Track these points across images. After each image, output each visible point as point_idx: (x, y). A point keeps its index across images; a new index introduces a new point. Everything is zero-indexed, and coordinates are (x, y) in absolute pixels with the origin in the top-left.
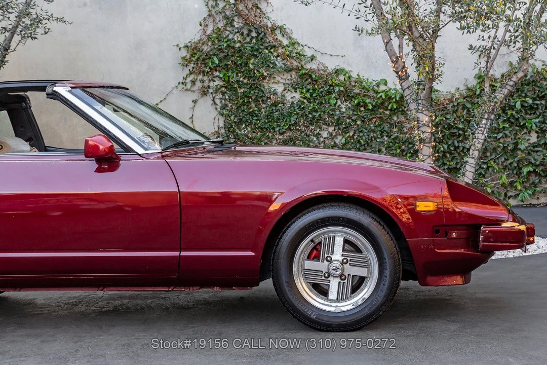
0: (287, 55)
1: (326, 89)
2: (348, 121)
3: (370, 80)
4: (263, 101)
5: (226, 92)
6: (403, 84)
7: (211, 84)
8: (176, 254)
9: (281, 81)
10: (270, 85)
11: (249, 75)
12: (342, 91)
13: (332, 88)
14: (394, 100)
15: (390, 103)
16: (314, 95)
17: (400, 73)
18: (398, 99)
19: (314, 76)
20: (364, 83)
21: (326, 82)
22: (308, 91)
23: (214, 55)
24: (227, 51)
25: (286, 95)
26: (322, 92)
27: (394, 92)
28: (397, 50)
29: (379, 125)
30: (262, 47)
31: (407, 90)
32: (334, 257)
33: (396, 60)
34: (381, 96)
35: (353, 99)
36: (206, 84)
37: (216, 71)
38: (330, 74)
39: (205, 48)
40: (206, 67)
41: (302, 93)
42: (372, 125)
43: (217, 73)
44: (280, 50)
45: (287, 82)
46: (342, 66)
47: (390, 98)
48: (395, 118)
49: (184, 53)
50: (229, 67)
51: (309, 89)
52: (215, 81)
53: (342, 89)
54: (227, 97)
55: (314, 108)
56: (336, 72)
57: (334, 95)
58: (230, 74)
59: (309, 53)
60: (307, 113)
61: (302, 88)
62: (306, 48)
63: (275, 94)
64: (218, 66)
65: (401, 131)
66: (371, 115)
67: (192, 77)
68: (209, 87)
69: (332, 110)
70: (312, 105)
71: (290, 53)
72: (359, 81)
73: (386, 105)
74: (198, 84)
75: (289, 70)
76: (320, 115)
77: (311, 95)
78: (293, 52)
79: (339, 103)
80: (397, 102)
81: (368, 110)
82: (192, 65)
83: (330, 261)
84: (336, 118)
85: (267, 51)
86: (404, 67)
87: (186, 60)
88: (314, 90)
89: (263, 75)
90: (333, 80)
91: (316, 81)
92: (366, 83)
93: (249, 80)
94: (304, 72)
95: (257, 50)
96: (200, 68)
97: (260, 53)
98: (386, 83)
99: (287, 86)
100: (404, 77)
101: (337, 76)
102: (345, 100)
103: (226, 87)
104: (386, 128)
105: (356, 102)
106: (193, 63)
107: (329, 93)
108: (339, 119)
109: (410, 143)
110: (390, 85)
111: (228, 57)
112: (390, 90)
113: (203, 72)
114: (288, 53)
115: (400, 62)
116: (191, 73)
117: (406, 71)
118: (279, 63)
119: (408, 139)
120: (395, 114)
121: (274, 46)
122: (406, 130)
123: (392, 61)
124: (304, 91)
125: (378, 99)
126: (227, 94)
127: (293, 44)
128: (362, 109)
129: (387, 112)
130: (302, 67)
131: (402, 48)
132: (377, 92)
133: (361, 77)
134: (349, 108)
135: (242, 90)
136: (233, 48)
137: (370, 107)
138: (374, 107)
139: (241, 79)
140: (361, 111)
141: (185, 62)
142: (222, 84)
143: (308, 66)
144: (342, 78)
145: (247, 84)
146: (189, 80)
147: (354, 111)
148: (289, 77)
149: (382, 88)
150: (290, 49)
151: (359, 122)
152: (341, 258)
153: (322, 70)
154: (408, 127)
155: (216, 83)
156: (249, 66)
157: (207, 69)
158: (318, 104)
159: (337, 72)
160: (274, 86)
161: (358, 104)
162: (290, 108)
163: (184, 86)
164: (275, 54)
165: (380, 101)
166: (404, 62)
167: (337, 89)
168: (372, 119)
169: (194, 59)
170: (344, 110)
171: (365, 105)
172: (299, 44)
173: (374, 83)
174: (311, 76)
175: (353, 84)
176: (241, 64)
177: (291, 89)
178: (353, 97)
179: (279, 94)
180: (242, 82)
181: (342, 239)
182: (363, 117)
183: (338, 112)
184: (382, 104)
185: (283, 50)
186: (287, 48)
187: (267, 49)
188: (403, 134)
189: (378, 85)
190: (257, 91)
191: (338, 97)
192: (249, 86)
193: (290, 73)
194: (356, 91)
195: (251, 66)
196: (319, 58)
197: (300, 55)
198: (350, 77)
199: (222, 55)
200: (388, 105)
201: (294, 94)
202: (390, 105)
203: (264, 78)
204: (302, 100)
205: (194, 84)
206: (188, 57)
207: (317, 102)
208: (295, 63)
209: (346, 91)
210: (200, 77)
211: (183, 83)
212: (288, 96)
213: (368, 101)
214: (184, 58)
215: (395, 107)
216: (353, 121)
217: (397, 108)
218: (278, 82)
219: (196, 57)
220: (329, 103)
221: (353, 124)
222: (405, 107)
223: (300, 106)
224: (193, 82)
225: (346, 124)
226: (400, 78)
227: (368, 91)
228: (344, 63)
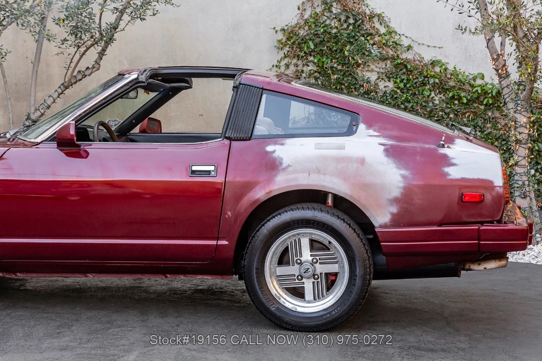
0: (384, 44)
1: (421, 80)
2: (441, 113)
3: (467, 74)
4: (355, 88)
5: (319, 78)
6: (502, 83)
7: (305, 69)
9: (375, 69)
10: (364, 73)
11: (344, 61)
12: (437, 83)
13: (426, 79)
14: (490, 95)
15: (486, 98)
16: (408, 86)
17: (500, 71)
18: (494, 94)
19: (409, 67)
20: (460, 77)
21: (421, 73)
22: (402, 81)
23: (310, 40)
24: (323, 36)
25: (380, 84)
26: (416, 83)
27: (490, 87)
28: (498, 48)
29: (473, 120)
30: (358, 34)
31: (506, 89)
33: (497, 58)
34: (477, 91)
35: (448, 92)
36: (300, 68)
37: (311, 55)
38: (426, 65)
39: (302, 33)
40: (301, 51)
41: (395, 82)
42: (465, 120)
43: (312, 58)
44: (377, 39)
45: (382, 70)
46: (438, 58)
47: (486, 93)
48: (490, 114)
49: (280, 36)
50: (324, 52)
51: (403, 79)
52: (309, 66)
53: (437, 81)
54: (320, 83)
55: (407, 98)
56: (432, 64)
57: (428, 87)
58: (324, 59)
59: (405, 42)
60: (400, 103)
61: (396, 78)
62: (403, 38)
63: (368, 82)
64: (313, 51)
65: (494, 127)
66: (465, 109)
67: (286, 61)
68: (302, 71)
69: (425, 102)
70: (405, 96)
71: (387, 41)
72: (455, 74)
73: (482, 100)
74: (292, 68)
75: (384, 59)
76: (412, 106)
77: (405, 86)
78: (390, 41)
79: (433, 95)
80: (493, 97)
81: (463, 103)
82: (287, 49)
84: (428, 109)
85: (363, 39)
86: (504, 65)
87: (282, 43)
88: (408, 80)
89: (357, 62)
90: (429, 72)
91: (411, 71)
92: (462, 76)
93: (343, 67)
94: (399, 61)
95: (354, 37)
96: (295, 52)
97: (356, 40)
98: (483, 78)
99: (381, 75)
100: (504, 76)
101: (433, 68)
102: (439, 92)
103: (319, 73)
104: (480, 123)
105: (451, 95)
106: (288, 46)
107: (424, 84)
108: (431, 112)
109: (504, 140)
110: (487, 79)
111: (324, 43)
112: (486, 84)
113: (298, 56)
114: (384, 42)
115: (501, 60)
116: (285, 57)
117: (506, 69)
118: (375, 51)
119: (501, 135)
120: (489, 109)
121: (371, 34)
122: (500, 127)
123: (493, 59)
124: (398, 81)
125: (474, 93)
126: (320, 79)
127: (390, 33)
128: (456, 102)
129: (482, 107)
130: (398, 56)
131: (505, 45)
132: (472, 86)
133: (458, 69)
134: (443, 100)
135: (336, 76)
136: (330, 33)
137: (465, 101)
138: (469, 101)
139: (335, 65)
140: (455, 105)
141: (281, 45)
142: (315, 69)
143: (404, 56)
144: (437, 69)
145: (341, 71)
146: (283, 63)
147: (447, 104)
148: (384, 66)
149: (479, 82)
150: (387, 37)
151: (452, 116)
153: (418, 61)
154: (503, 124)
155: (309, 68)
156: (344, 53)
157: (302, 54)
158: (411, 94)
159: (433, 63)
160: (368, 75)
161: (453, 97)
162: (382, 97)
163: (277, 69)
164: (372, 42)
165: (475, 96)
166: (505, 60)
167: (432, 81)
168: (466, 113)
169: (289, 42)
170: (437, 102)
171: (460, 99)
172: (396, 33)
173: (471, 77)
174: (406, 67)
175: (449, 76)
176: (336, 50)
177: (385, 78)
178: (447, 89)
179: (373, 83)
180: (336, 68)
182: (456, 111)
183: (431, 104)
184: (478, 98)
185: (380, 38)
186: (383, 36)
187: (363, 36)
188: (497, 130)
189: (474, 79)
190: (350, 78)
191: (432, 89)
192: (342, 73)
193: (386, 62)
194: (452, 83)
195: (346, 53)
196: (416, 48)
197: (396, 44)
198: (446, 69)
199: (317, 40)
200: (484, 99)
201: (388, 84)
202: (486, 100)
203: (359, 66)
204: (395, 89)
205: (288, 68)
206: (284, 41)
207: (411, 92)
208: (391, 53)
209: (441, 83)
210: (295, 61)
211: (277, 66)
212: (382, 85)
213: (463, 94)
214: (279, 41)
215: (491, 102)
216: (446, 113)
217: (492, 104)
218: (373, 71)
219: (292, 41)
220: (422, 94)
221: (445, 117)
222: (501, 103)
223: (393, 96)
224: (287, 66)
225: (438, 117)
226: (500, 76)
227: (464, 84)
228: (441, 54)
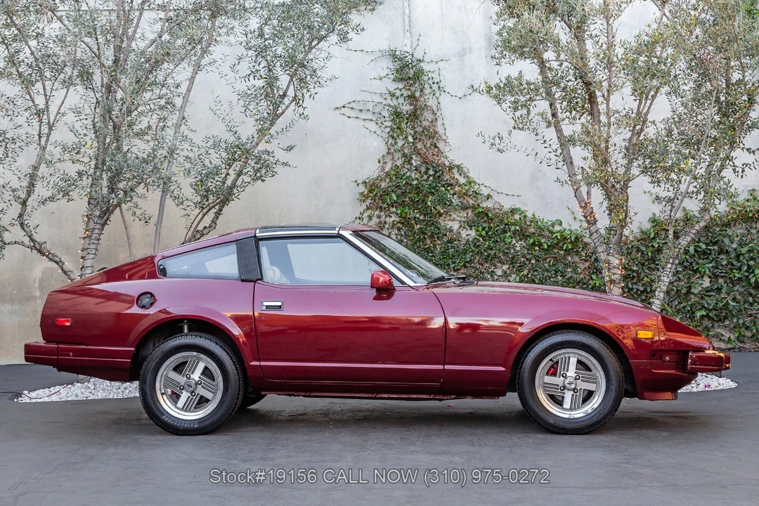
0: (464, 194)
1: (502, 227)
2: (522, 259)
3: (545, 220)
4: (438, 237)
5: (402, 228)
6: (591, 228)
7: (388, 220)
8: (441, 367)
9: (457, 219)
10: (446, 222)
11: (426, 211)
12: (518, 230)
13: (507, 227)
14: (569, 241)
15: (565, 243)
16: (490, 233)
17: (588, 218)
18: (573, 240)
19: (490, 215)
20: (539, 223)
21: (502, 221)
22: (484, 229)
23: (393, 191)
24: (404, 188)
25: (462, 232)
26: (497, 231)
27: (568, 232)
28: (585, 197)
29: (554, 265)
30: (439, 185)
32: (568, 374)
33: (585, 206)
34: (557, 236)
35: (528, 239)
36: (383, 219)
37: (393, 207)
38: (506, 213)
39: (383, 185)
40: (383, 203)
41: (477, 231)
42: (546, 265)
43: (394, 209)
44: (457, 189)
45: (463, 219)
46: (517, 206)
47: (565, 238)
48: (570, 259)
49: (362, 189)
50: (406, 203)
51: (485, 228)
52: (391, 217)
53: (518, 228)
54: (403, 233)
55: (489, 246)
56: (511, 211)
57: (509, 234)
58: (407, 210)
59: (485, 192)
60: (483, 251)
61: (478, 226)
62: (482, 187)
63: (451, 231)
64: (396, 202)
65: (575, 271)
66: (546, 254)
67: (369, 212)
68: (385, 222)
69: (507, 249)
70: (487, 243)
71: (467, 191)
72: (534, 221)
73: (561, 245)
74: (375, 220)
75: (465, 208)
76: (495, 253)
77: (487, 233)
78: (470, 192)
79: (514, 242)
80: (572, 242)
81: (543, 249)
82: (370, 201)
83: (565, 377)
84: (510, 256)
85: (443, 189)
86: (592, 212)
87: (364, 196)
88: (490, 228)
89: (439, 212)
90: (509, 219)
91: (492, 219)
92: (542, 223)
93: (425, 216)
94: (480, 210)
95: (434, 188)
96: (377, 204)
97: (437, 190)
98: (561, 224)
99: (462, 223)
100: (592, 222)
101: (512, 216)
102: (520, 239)
103: (402, 223)
104: (561, 268)
105: (531, 241)
106: (370, 198)
107: (505, 232)
108: (513, 258)
109: (584, 284)
110: (565, 225)
111: (406, 194)
112: (564, 230)
113: (381, 208)
114: (464, 191)
115: (588, 208)
116: (368, 209)
117: (594, 216)
118: (455, 200)
119: (582, 279)
120: (569, 254)
121: (451, 185)
122: (580, 271)
123: (581, 207)
124: (480, 229)
125: (553, 239)
126: (403, 230)
127: (470, 183)
128: (537, 248)
129: (562, 252)
130: (478, 205)
131: (590, 194)
132: (552, 232)
133: (537, 217)
134: (524, 247)
135: (418, 226)
136: (411, 185)
137: (546, 247)
138: (549, 246)
139: (417, 216)
140: (536, 251)
141: (363, 198)
142: (398, 219)
143: (484, 205)
144: (517, 217)
145: (424, 221)
146: (366, 215)
147: (528, 250)
148: (465, 215)
149: (557, 228)
150: (467, 188)
151: (533, 261)
152: (574, 375)
153: (498, 209)
154: (583, 268)
155: (392, 219)
156: (426, 204)
157: (385, 206)
158: (493, 242)
159: (513, 211)
160: (450, 224)
161: (534, 244)
162: (465, 245)
163: (360, 221)
164: (452, 192)
165: (555, 241)
166: (592, 208)
167: (513, 228)
168: (547, 258)
169: (371, 195)
170: (518, 249)
171: (540, 245)
172: (475, 183)
173: (550, 223)
174: (487, 215)
175: (529, 223)
176: (418, 201)
177: (466, 226)
178: (528, 236)
179: (455, 231)
180: (418, 218)
181: (576, 360)
182: (537, 256)
183: (512, 251)
184: (557, 244)
185: (460, 188)
186: (463, 186)
187: (444, 187)
188: (577, 274)
189: (553, 225)
190: (432, 228)
191: (513, 236)
192: (425, 223)
193: (467, 211)
194: (532, 230)
195: (429, 203)
196: (495, 197)
197: (476, 193)
198: (525, 217)
199: (399, 192)
200: (563, 245)
201: (469, 232)
202: (565, 245)
203: (441, 215)
204: (478, 237)
205: (371, 219)
206: (366, 193)
207: (493, 240)
208: (471, 202)
209: (521, 230)
210: (377, 212)
211: (360, 218)
212: (464, 233)
213: (543, 241)
214: (362, 194)
215: (570, 247)
216: (527, 259)
217: (572, 249)
218: (454, 220)
219: (374, 193)
220: (504, 241)
221: (527, 263)
222: (579, 248)
223: (476, 244)
224: (370, 218)
225: (520, 263)
226: (588, 222)
227: (543, 231)
228: (519, 202)
